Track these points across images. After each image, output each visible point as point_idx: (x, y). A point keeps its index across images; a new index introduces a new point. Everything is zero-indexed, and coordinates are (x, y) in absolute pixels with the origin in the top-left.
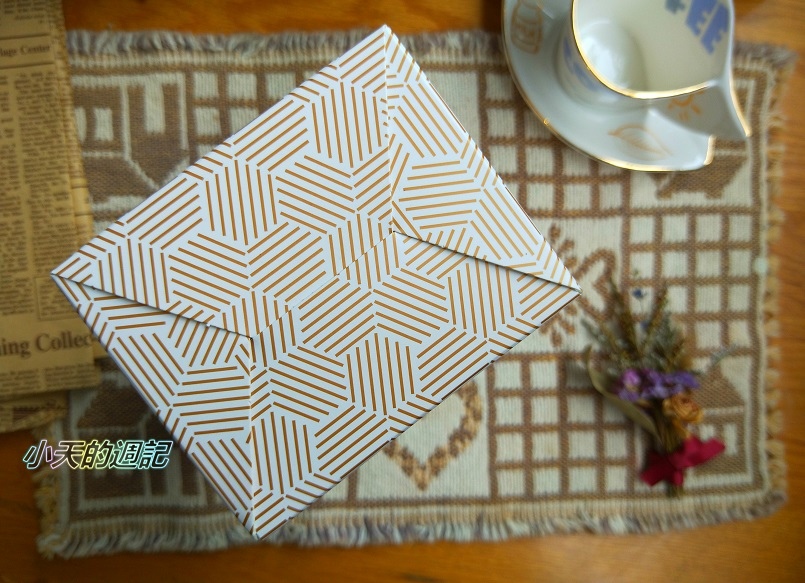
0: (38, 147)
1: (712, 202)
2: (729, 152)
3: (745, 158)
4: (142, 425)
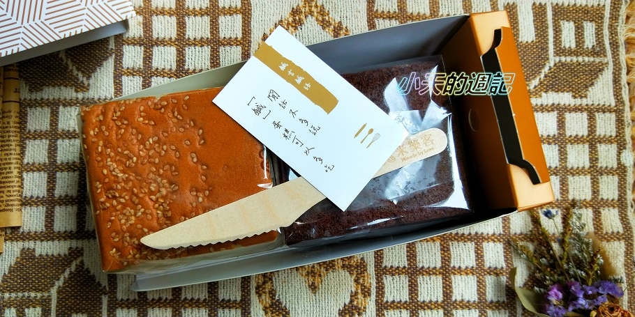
1: (578, 101)
2: (592, 59)
3: (607, 63)
4: (54, 291)
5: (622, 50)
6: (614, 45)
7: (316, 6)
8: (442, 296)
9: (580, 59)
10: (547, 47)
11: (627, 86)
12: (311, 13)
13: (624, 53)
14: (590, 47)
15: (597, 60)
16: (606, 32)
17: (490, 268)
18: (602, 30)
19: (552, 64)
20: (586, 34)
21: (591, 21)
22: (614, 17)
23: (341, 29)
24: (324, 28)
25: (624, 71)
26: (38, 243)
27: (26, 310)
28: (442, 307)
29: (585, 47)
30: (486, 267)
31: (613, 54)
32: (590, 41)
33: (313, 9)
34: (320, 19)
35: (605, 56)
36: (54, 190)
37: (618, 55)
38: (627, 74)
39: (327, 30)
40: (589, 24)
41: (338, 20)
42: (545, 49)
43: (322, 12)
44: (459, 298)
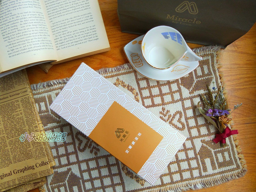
0: (28, 116)
1: (206, 91)
2: (208, 77)
3: (213, 77)
4: (66, 181)
5: (217, 72)
6: (214, 71)
7: (120, 81)
8: (176, 159)
9: (204, 78)
10: (193, 77)
11: (220, 83)
12: (119, 84)
13: (218, 73)
14: (207, 73)
15: (210, 77)
16: (211, 67)
17: (188, 148)
18: (210, 67)
19: (196, 82)
20: (205, 69)
21: (205, 65)
22: (213, 62)
23: (129, 86)
24: (124, 88)
25: (219, 79)
26: (58, 169)
27: (60, 188)
28: (177, 163)
29: (205, 74)
30: (187, 148)
31: (214, 74)
32: (206, 72)
33: (120, 82)
34: (122, 85)
35: (212, 75)
36: (59, 153)
37: (216, 74)
38: (220, 79)
39: (125, 88)
40: (205, 66)
41: (128, 84)
42: (193, 78)
43: (123, 82)
44: (181, 159)
